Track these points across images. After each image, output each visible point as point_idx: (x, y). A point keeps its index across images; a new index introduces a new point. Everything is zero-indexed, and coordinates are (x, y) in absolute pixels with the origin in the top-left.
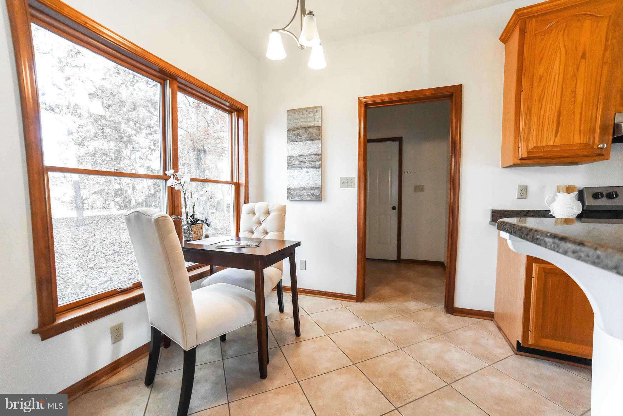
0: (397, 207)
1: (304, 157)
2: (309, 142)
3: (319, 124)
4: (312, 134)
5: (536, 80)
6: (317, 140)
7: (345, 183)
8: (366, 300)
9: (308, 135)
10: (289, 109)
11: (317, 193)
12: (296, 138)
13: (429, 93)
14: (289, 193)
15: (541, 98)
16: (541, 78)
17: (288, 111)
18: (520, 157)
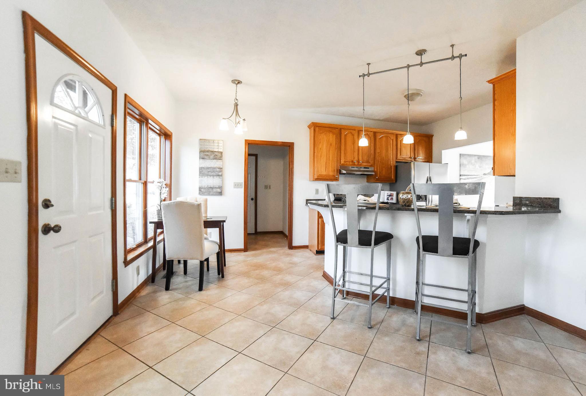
0: (254, 199)
1: (212, 169)
2: (215, 161)
3: (221, 150)
4: (217, 155)
5: (319, 150)
6: (220, 160)
7: (237, 185)
8: (248, 251)
9: (215, 156)
10: (201, 139)
11: (219, 190)
12: (206, 157)
13: (280, 143)
14: (200, 190)
15: (321, 156)
16: (320, 149)
17: (200, 139)
18: (315, 178)
